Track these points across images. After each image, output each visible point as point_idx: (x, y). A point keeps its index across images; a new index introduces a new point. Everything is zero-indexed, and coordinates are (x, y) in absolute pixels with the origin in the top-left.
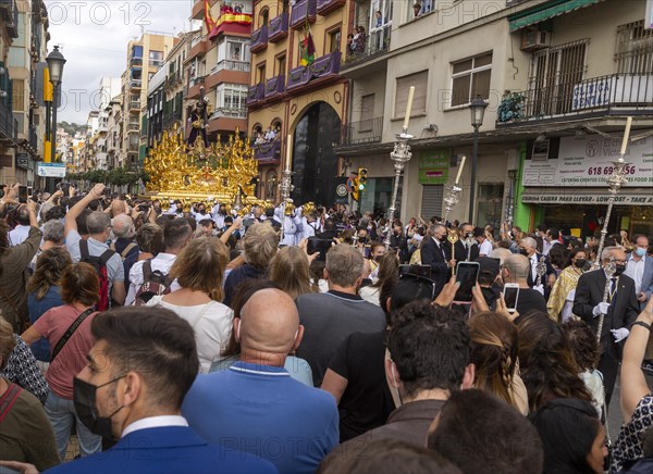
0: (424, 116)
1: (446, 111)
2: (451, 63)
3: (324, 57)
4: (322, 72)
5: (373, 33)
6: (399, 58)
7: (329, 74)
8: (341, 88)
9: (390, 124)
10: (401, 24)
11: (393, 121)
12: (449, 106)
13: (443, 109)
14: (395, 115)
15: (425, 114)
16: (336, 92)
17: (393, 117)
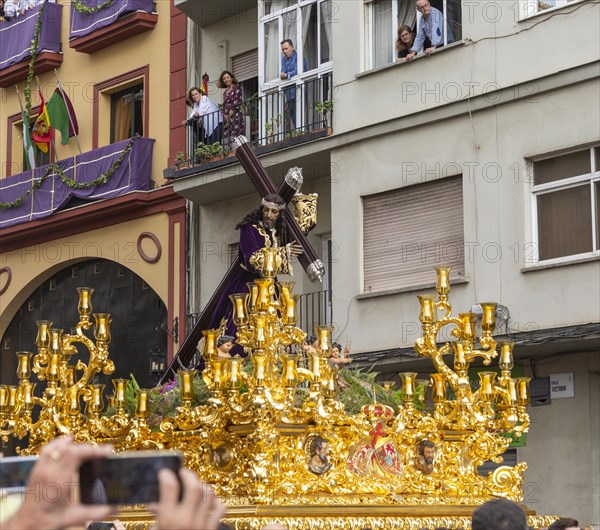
0: (465, 284)
1: (527, 272)
2: (528, 159)
3: (97, 152)
4: (99, 186)
5: (273, 92)
6: (365, 151)
7: (125, 191)
8: (158, 224)
9: (356, 308)
10: (362, 71)
11: (361, 300)
13: (520, 267)
14: (368, 286)
15: (463, 279)
16: (143, 236)
17: (362, 292)
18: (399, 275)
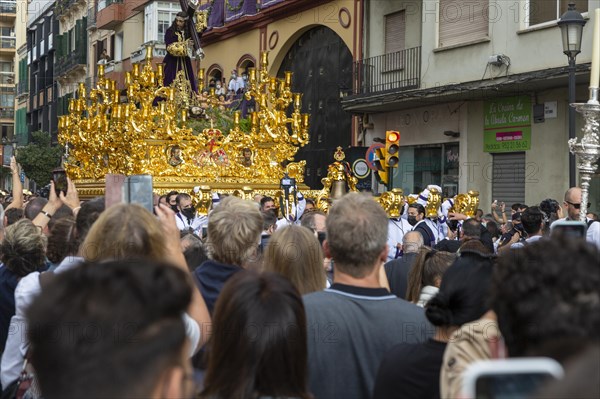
0: (488, 42)
1: (521, 34)
8: (349, 3)
9: (433, 58)
11: (437, 52)
12: (525, 25)
13: (517, 30)
14: (441, 44)
15: (488, 38)
16: (342, 10)
17: (437, 47)
18: (457, 36)
